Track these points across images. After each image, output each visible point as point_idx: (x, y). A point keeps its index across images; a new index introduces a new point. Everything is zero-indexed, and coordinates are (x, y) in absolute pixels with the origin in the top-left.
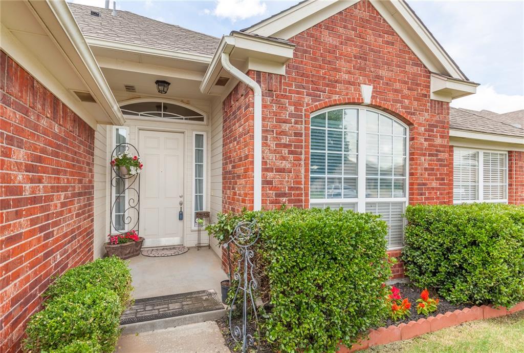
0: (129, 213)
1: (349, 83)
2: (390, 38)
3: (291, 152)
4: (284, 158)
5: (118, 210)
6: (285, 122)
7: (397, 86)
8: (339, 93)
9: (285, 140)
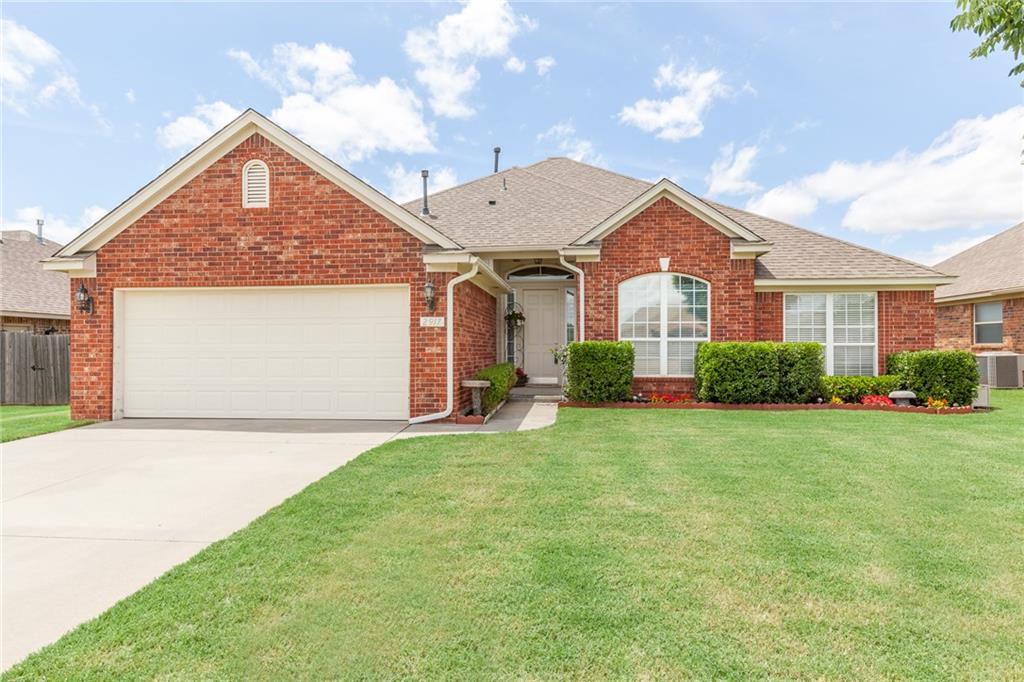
0: (516, 355)
1: (650, 258)
2: (688, 220)
3: (605, 309)
4: (600, 312)
5: (509, 354)
6: (601, 290)
7: (694, 253)
8: (642, 267)
9: (601, 301)
